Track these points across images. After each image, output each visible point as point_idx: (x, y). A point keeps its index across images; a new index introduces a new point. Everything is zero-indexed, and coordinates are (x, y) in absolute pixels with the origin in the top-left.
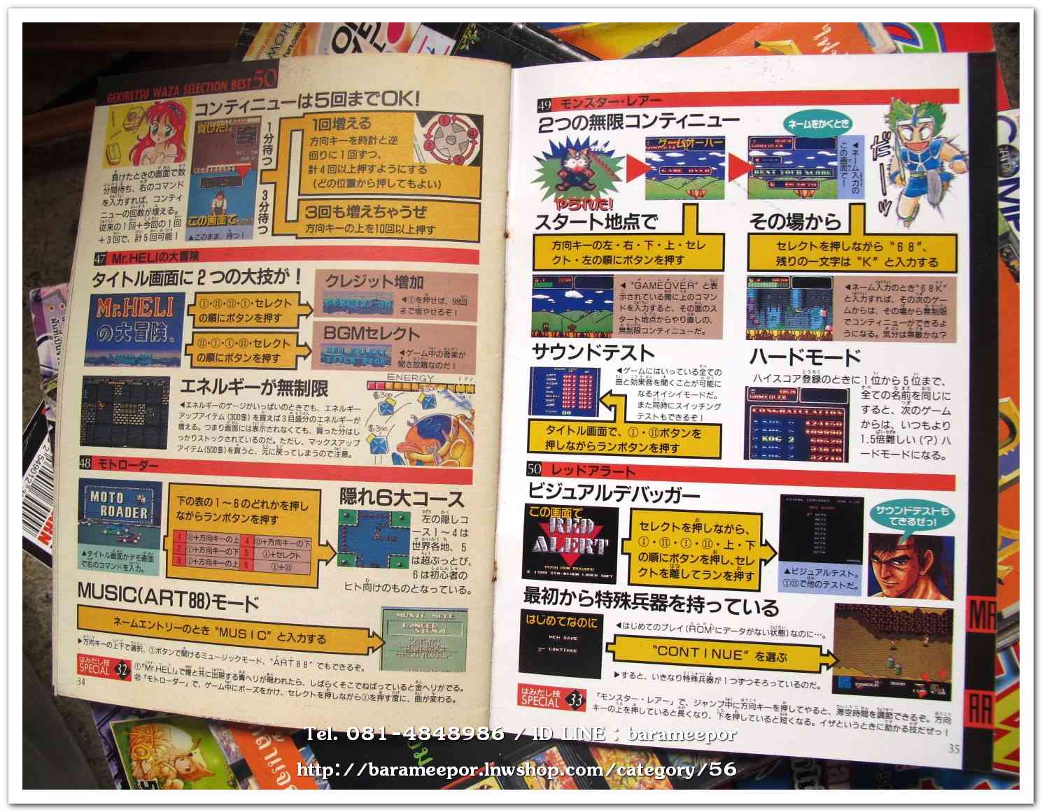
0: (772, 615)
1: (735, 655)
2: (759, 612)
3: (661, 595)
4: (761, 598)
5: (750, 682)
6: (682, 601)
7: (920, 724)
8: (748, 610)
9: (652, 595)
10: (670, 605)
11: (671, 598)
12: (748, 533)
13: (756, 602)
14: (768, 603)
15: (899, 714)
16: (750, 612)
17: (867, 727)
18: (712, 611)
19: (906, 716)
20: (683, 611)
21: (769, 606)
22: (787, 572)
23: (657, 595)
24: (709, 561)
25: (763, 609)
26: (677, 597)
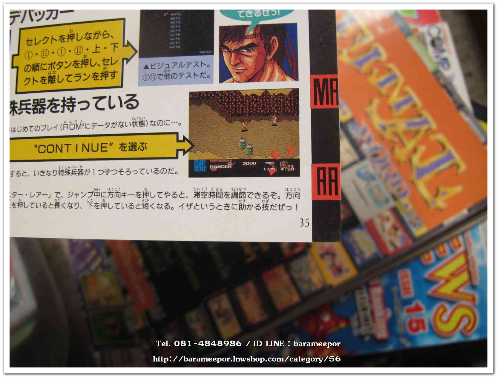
0: (133, 108)
1: (102, 147)
2: (121, 106)
3: (41, 99)
4: (123, 93)
5: (115, 172)
6: (57, 103)
7: (271, 201)
8: (112, 105)
9: (34, 100)
10: (48, 108)
11: (49, 101)
12: (112, 37)
13: (119, 98)
14: (130, 97)
15: (252, 193)
16: (114, 106)
17: (222, 207)
18: (81, 109)
19: (258, 194)
20: (58, 111)
21: (130, 100)
22: (146, 67)
23: (37, 100)
24: (80, 65)
25: (125, 103)
26: (53, 100)
